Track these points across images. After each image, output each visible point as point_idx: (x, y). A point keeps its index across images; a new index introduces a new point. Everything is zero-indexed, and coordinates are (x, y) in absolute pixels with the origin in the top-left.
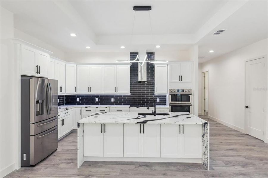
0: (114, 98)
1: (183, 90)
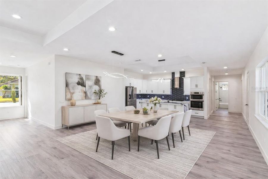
0: (164, 96)
1: (198, 93)
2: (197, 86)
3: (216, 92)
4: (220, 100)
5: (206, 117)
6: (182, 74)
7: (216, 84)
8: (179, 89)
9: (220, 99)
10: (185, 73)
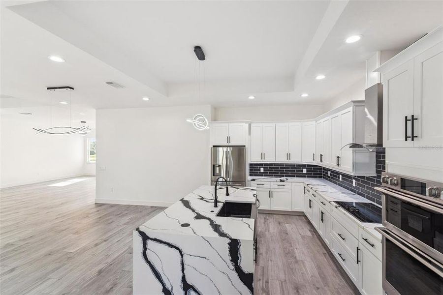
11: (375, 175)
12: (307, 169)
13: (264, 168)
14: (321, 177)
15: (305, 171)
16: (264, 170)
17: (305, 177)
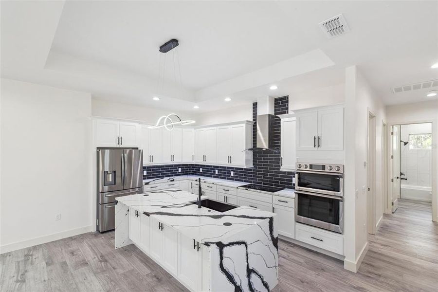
0: (234, 171)
1: (324, 167)
2: (317, 142)
3: (392, 157)
4: (402, 176)
5: (352, 262)
6: (281, 104)
7: (392, 133)
8: (267, 151)
9: (401, 174)
10: (287, 102)
11: (253, 167)
12: (181, 168)
13: (147, 170)
14: (190, 174)
15: (180, 170)
16: (147, 173)
17: (180, 175)
